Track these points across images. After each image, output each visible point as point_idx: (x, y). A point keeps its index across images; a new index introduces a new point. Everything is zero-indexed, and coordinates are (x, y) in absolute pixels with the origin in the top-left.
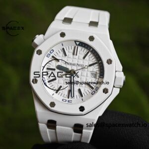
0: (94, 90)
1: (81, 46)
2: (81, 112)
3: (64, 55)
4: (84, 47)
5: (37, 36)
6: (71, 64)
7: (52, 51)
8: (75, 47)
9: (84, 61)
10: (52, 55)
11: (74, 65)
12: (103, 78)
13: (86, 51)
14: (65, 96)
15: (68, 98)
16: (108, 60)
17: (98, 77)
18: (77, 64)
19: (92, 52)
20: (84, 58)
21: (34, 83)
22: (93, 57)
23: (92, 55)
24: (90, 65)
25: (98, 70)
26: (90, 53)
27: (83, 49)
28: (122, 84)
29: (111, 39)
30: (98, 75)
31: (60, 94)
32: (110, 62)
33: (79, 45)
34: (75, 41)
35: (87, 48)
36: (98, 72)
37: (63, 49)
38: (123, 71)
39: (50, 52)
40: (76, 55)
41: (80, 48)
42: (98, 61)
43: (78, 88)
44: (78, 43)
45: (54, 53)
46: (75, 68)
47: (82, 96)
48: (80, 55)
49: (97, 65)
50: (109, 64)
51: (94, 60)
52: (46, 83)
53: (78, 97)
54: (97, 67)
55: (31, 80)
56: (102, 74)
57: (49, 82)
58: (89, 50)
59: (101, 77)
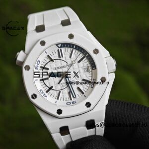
1: (64, 47)
2: (89, 109)
5: (18, 53)
6: (61, 68)
7: (38, 62)
8: (58, 50)
10: (39, 66)
11: (64, 67)
12: (96, 68)
13: (70, 49)
14: (67, 99)
15: (71, 99)
16: (94, 51)
17: (90, 70)
18: (67, 65)
19: (75, 48)
20: (70, 57)
23: (77, 52)
24: (79, 62)
25: (88, 63)
26: (74, 51)
27: (67, 48)
28: (115, 68)
29: (88, 30)
30: (90, 68)
31: (62, 99)
32: (96, 51)
33: (61, 47)
35: (70, 47)
36: (89, 65)
37: (48, 56)
38: (111, 55)
40: (62, 57)
41: (63, 49)
42: (85, 55)
43: (77, 87)
44: (60, 46)
46: (65, 70)
47: (83, 93)
48: (66, 56)
49: (85, 59)
50: (96, 54)
51: (81, 55)
52: (45, 94)
53: (80, 96)
54: (87, 61)
55: (30, 97)
56: (93, 65)
57: (47, 92)
58: (73, 47)
59: (93, 68)
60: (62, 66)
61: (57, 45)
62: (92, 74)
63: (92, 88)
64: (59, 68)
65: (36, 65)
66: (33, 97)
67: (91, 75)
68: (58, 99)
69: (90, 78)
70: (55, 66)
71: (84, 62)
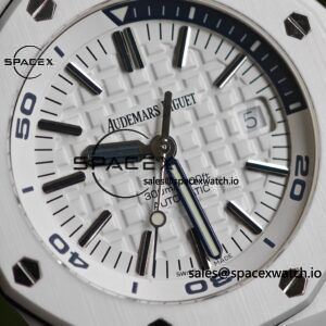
0: (293, 178)
1: (142, 17)
2: (297, 300)
3: (86, 94)
7: (29, 103)
8: (116, 37)
9: (185, 75)
10: (34, 119)
11: (152, 113)
12: (304, 106)
16: (288, 25)
17: (278, 116)
19: (197, 21)
20: (177, 63)
21: (28, 284)
22: (215, 41)
23: (204, 35)
25: (261, 83)
26: (190, 32)
27: (154, 25)
30: (274, 105)
33: (129, 18)
36: (268, 94)
37: (70, 69)
39: (23, 110)
40: (141, 65)
41: (138, 29)
43: (222, 205)
45: (41, 103)
47: (256, 230)
49: (245, 64)
50: (299, 36)
51: (226, 47)
52: (75, 256)
53: (244, 242)
54: (254, 73)
55: (10, 277)
56: (289, 92)
57: (83, 242)
58: (184, 17)
59: (292, 107)
61: (107, 11)
62: (288, 134)
63: (298, 198)
64: (126, 121)
65: (19, 115)
66: (20, 278)
67: (282, 141)
68: (142, 271)
69: (283, 153)
70: (107, 113)
71: (243, 81)
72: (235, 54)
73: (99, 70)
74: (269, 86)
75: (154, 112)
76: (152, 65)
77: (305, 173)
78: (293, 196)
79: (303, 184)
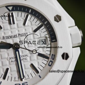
0: (50, 60)
1: (16, 10)
4: (20, 10)
6: (11, 37)
9: (26, 28)
11: (15, 36)
12: (56, 41)
13: (24, 14)
14: (17, 79)
15: (21, 80)
16: (55, 18)
17: (49, 42)
18: (19, 34)
19: (31, 13)
20: (24, 24)
22: (36, 20)
23: (33, 18)
24: (35, 31)
25: (46, 33)
26: (29, 16)
27: (20, 13)
28: (80, 41)
31: (10, 78)
32: (58, 18)
34: (7, 7)
35: (24, 11)
36: (47, 36)
40: (14, 23)
41: (15, 14)
42: (43, 22)
43: (30, 64)
44: (10, 8)
46: (17, 40)
47: (38, 72)
48: (18, 22)
49: (43, 27)
51: (38, 22)
53: (34, 75)
54: (45, 30)
56: (53, 36)
58: (28, 12)
59: (53, 41)
60: (13, 35)
64: (8, 38)
68: (4, 78)
70: (3, 35)
71: (41, 32)
72: (40, 24)
73: (3, 23)
74: (48, 34)
75: (16, 36)
76: (17, 24)
77: (53, 59)
78: (49, 65)
79: (52, 62)
